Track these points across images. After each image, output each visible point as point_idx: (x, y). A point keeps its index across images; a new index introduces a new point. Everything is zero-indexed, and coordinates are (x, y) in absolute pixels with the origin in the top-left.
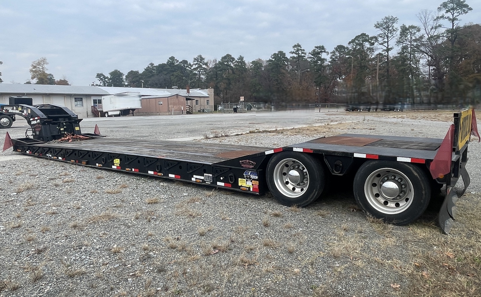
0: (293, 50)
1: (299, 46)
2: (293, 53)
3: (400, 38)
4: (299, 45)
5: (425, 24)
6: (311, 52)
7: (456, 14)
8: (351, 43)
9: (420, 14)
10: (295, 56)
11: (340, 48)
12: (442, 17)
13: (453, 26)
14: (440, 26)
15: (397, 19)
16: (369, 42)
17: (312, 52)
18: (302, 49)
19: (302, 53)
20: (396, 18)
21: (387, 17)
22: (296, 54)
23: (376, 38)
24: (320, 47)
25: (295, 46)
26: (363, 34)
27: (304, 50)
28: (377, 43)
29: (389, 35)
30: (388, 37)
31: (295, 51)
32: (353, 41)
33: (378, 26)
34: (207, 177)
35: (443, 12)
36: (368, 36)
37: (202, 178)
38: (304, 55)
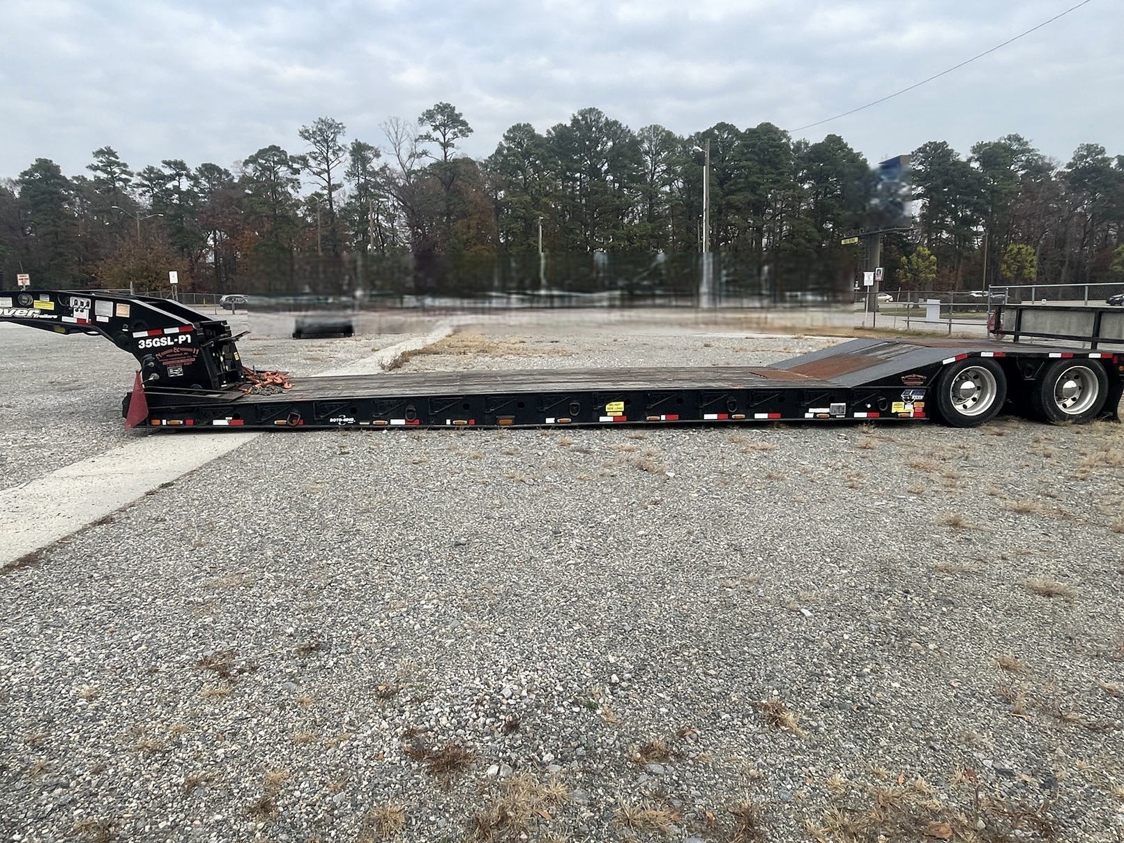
0: (95, 162)
1: (110, 152)
2: (96, 168)
3: (353, 166)
4: (111, 150)
5: (397, 146)
6: (141, 171)
7: (449, 136)
8: (251, 165)
9: (386, 123)
10: (103, 176)
11: (209, 170)
12: (428, 137)
13: (446, 157)
14: (425, 153)
15: (343, 127)
16: (290, 167)
17: (145, 172)
18: (121, 161)
19: (124, 172)
20: (341, 124)
21: (323, 118)
22: (105, 171)
23: (303, 160)
24: (175, 163)
25: (100, 153)
26: (274, 147)
27: (125, 165)
28: (307, 170)
29: (331, 157)
30: (327, 159)
31: (100, 164)
32: (253, 160)
33: (305, 135)
34: (837, 409)
35: (427, 128)
36: (284, 153)
37: (827, 410)
38: (127, 177)
